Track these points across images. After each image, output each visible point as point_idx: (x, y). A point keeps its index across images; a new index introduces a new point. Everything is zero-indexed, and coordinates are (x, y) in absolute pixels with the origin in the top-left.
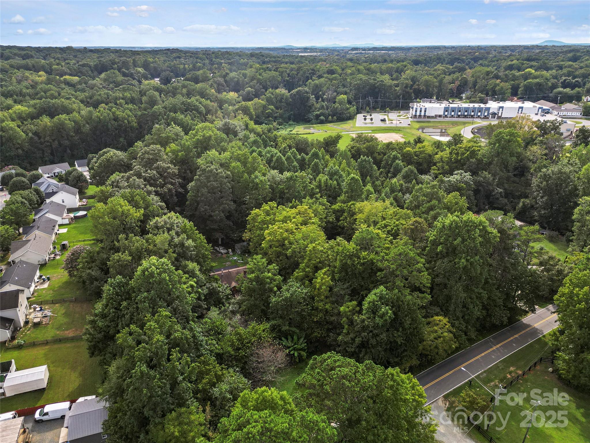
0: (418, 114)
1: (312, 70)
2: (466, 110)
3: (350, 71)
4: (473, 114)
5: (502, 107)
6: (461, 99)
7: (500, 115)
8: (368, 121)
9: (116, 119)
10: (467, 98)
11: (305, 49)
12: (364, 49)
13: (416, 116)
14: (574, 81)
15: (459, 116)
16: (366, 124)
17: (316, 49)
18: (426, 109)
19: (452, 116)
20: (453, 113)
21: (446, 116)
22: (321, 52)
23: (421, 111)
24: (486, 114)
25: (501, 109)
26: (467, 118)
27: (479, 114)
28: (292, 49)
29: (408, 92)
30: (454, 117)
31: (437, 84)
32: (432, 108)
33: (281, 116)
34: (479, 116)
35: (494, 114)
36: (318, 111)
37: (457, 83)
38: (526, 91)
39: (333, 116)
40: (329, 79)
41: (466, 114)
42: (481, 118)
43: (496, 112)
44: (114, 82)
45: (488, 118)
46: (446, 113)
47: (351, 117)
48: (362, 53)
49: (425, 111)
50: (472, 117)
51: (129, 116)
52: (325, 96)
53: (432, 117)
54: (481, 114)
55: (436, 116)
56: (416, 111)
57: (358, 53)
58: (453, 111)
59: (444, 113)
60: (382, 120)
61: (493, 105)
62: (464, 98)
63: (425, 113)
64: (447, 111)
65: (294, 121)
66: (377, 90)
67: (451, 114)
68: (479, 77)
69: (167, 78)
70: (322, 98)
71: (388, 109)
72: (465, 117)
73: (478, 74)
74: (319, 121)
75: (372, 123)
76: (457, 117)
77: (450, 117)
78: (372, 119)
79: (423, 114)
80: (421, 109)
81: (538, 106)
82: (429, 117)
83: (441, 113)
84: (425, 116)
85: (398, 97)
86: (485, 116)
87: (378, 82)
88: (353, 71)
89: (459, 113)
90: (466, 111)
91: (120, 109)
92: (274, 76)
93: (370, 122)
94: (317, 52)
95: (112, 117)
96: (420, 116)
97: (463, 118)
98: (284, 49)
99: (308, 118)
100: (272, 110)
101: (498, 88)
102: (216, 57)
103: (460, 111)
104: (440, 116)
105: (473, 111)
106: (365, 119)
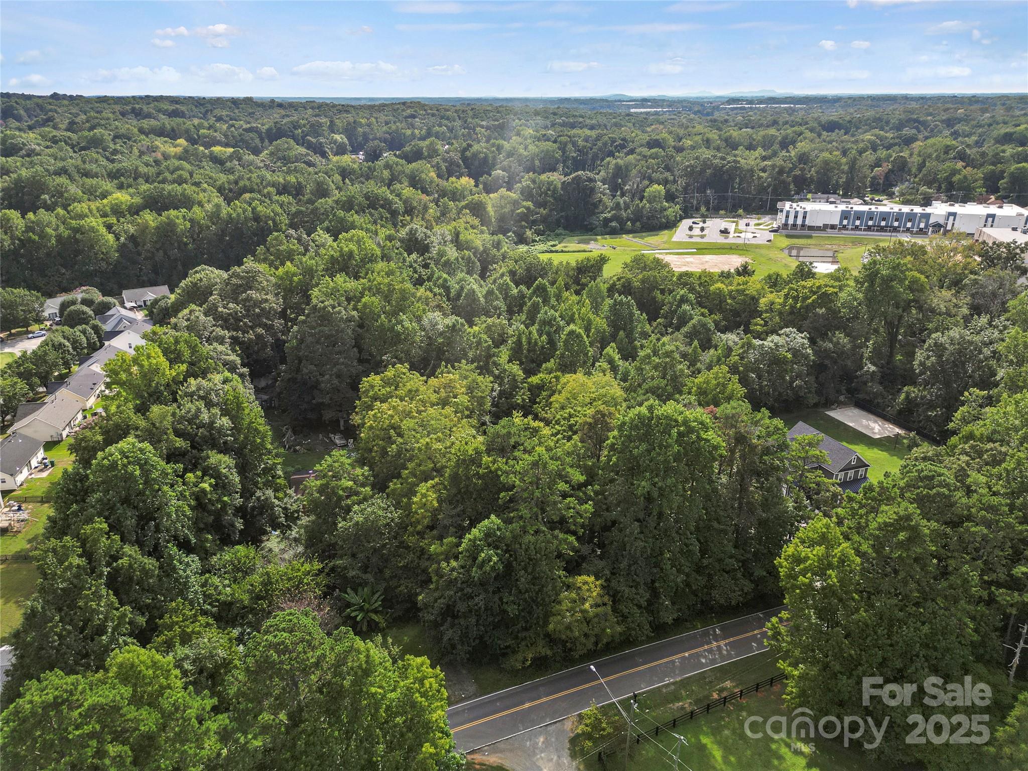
0: (791, 221)
1: (622, 140)
2: (885, 216)
3: (689, 142)
4: (896, 224)
5: (954, 214)
6: (891, 196)
7: (949, 228)
8: (696, 231)
9: (257, 218)
10: (902, 194)
11: (643, 102)
12: (750, 102)
13: (786, 225)
15: (869, 228)
16: (691, 237)
17: (664, 100)
18: (805, 213)
19: (857, 227)
20: (858, 223)
21: (844, 227)
22: (669, 106)
23: (796, 217)
24: (922, 225)
25: (951, 218)
26: (886, 231)
27: (909, 225)
28: (620, 101)
29: (784, 182)
30: (861, 230)
31: (846, 168)
32: (819, 212)
33: (544, 220)
34: (908, 229)
35: (937, 226)
36: (609, 212)
37: (887, 166)
38: (1014, 184)
39: (634, 222)
40: (645, 156)
41: (883, 223)
42: (912, 232)
43: (942, 222)
44: (284, 158)
45: (926, 233)
46: (845, 222)
47: (671, 225)
48: (744, 108)
49: (804, 217)
50: (895, 230)
51: (276, 214)
52: (627, 187)
53: (818, 229)
54: (913, 226)
55: (826, 226)
56: (787, 217)
57: (736, 108)
58: (858, 218)
59: (841, 222)
60: (722, 232)
61: (939, 209)
62: (897, 194)
63: (804, 221)
64: (846, 218)
65: (565, 228)
66: (726, 177)
67: (854, 223)
68: (930, 156)
69: (375, 151)
70: (622, 189)
71: (741, 211)
72: (882, 229)
73: (930, 150)
74: (608, 230)
75: (702, 237)
76: (865, 230)
77: (852, 229)
78: (702, 229)
79: (799, 221)
80: (797, 213)
82: (811, 228)
83: (836, 221)
84: (803, 225)
85: (765, 189)
86: (921, 230)
87: (729, 162)
88: (696, 142)
89: (870, 223)
90: (884, 219)
91: (264, 202)
92: (548, 151)
93: (700, 233)
94: (662, 107)
95: (251, 215)
96: (795, 225)
97: (877, 231)
98: (606, 101)
99: (591, 224)
100: (528, 209)
101: (956, 178)
102: (475, 116)
103: (871, 219)
104: (833, 227)
105: (897, 220)
106: (691, 229)
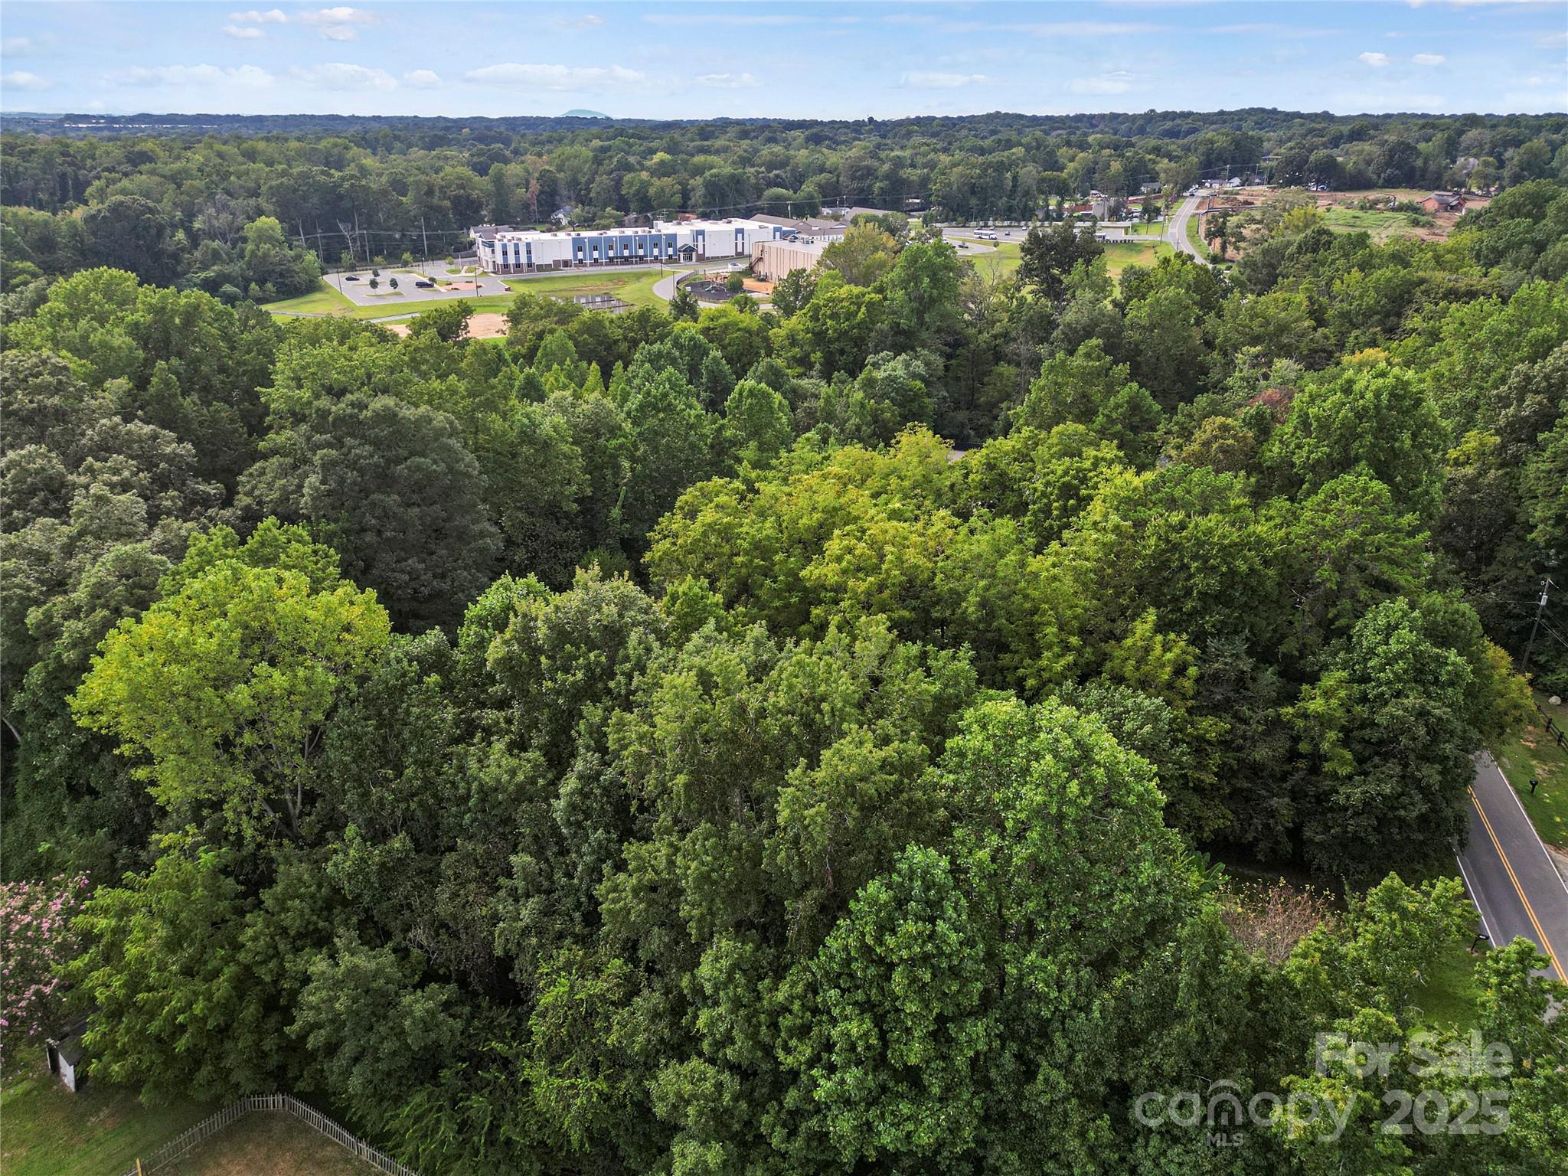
0: (512, 260)
2: (626, 243)
4: (641, 252)
5: (702, 233)
7: (700, 252)
8: (384, 288)
13: (506, 266)
14: (771, 175)
15: (611, 261)
16: (380, 297)
18: (528, 245)
19: (596, 260)
20: (596, 254)
21: (581, 261)
23: (517, 253)
24: (670, 251)
25: (700, 238)
26: (631, 263)
27: (656, 252)
30: (601, 264)
32: (542, 243)
34: (656, 258)
35: (689, 251)
38: (712, 196)
39: (261, 282)
41: (626, 253)
42: (661, 262)
43: (690, 244)
45: (677, 261)
46: (580, 255)
49: (529, 252)
50: (642, 259)
53: (550, 267)
54: (660, 252)
55: (557, 264)
56: (505, 253)
58: (595, 249)
59: (575, 255)
60: (420, 285)
61: (673, 230)
63: (529, 258)
64: (580, 250)
66: (346, 204)
67: (591, 255)
68: (579, 170)
71: (406, 256)
72: (626, 260)
73: (571, 164)
76: (607, 264)
77: (591, 265)
78: (394, 284)
79: (523, 260)
80: (516, 246)
81: (771, 226)
82: (540, 268)
83: (568, 255)
84: (530, 265)
86: (670, 257)
89: (611, 254)
90: (626, 247)
93: (391, 290)
96: (518, 265)
97: (622, 264)
101: (653, 191)
103: (611, 248)
104: (566, 264)
105: (641, 247)
106: (374, 284)
